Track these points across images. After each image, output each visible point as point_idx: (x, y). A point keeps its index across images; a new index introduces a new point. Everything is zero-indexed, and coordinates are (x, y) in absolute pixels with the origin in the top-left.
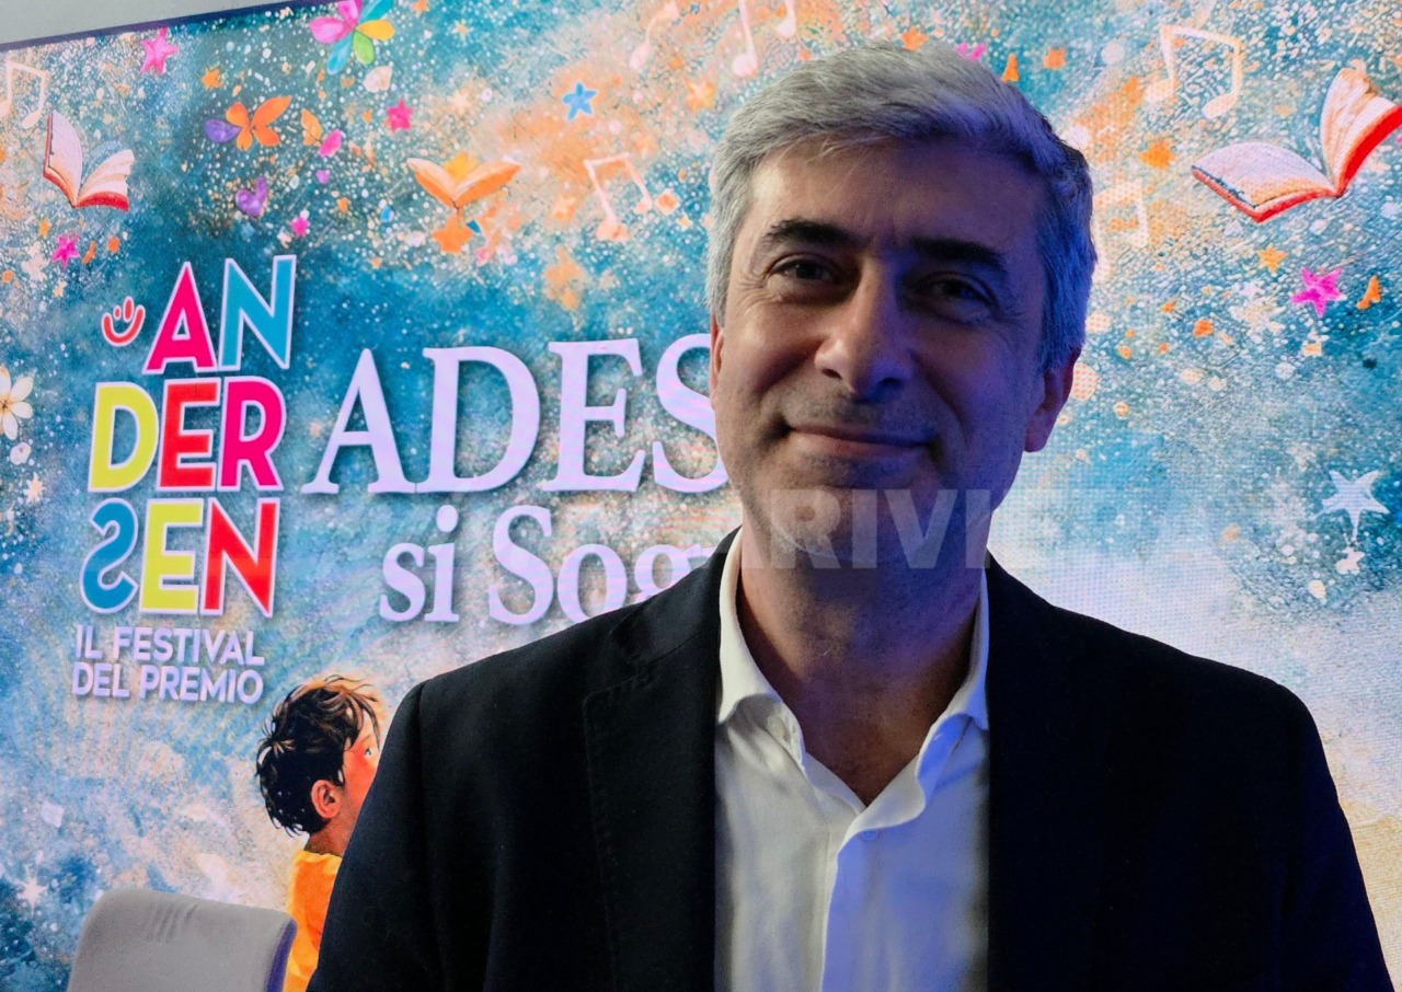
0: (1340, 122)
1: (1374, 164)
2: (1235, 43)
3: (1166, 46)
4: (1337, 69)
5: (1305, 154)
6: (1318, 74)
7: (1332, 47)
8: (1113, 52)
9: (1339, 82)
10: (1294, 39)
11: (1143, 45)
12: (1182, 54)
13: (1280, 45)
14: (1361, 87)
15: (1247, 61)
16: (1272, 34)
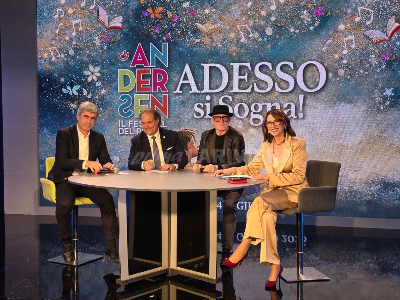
0: (390, 27)
1: (395, 35)
2: (372, 11)
3: (359, 11)
4: (390, 17)
5: (384, 32)
6: (387, 18)
7: (389, 13)
8: (349, 11)
9: (390, 20)
10: (383, 11)
11: (355, 10)
12: (362, 12)
13: (380, 12)
14: (394, 21)
15: (374, 15)
16: (379, 10)
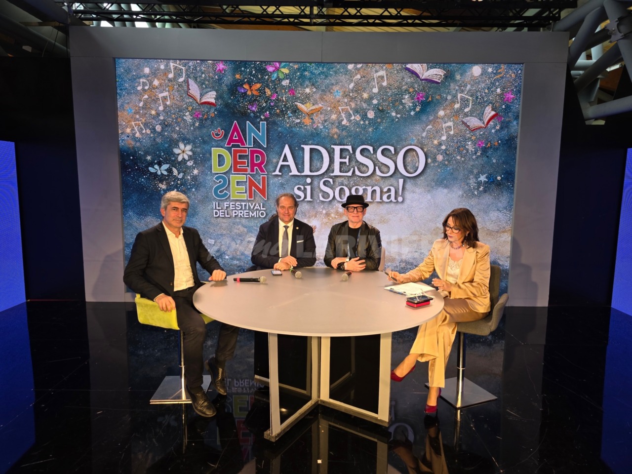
0: (487, 115)
1: (491, 123)
2: (471, 98)
3: (459, 98)
4: (487, 106)
5: (480, 120)
6: (484, 106)
7: (487, 101)
8: (449, 97)
9: (487, 108)
10: (480, 99)
11: (455, 97)
12: (461, 99)
13: (478, 100)
14: (491, 109)
15: (472, 102)
16: (477, 98)
